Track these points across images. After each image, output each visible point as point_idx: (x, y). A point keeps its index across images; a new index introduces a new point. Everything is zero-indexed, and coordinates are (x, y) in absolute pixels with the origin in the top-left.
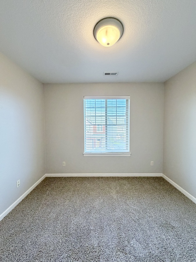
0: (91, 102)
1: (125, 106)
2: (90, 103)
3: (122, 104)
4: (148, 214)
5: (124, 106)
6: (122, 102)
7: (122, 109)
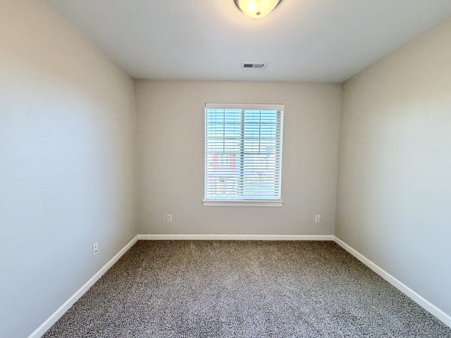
0: (217, 114)
1: (276, 121)
2: (215, 114)
3: (271, 118)
4: (313, 298)
5: (273, 121)
6: (271, 115)
7: (270, 127)
